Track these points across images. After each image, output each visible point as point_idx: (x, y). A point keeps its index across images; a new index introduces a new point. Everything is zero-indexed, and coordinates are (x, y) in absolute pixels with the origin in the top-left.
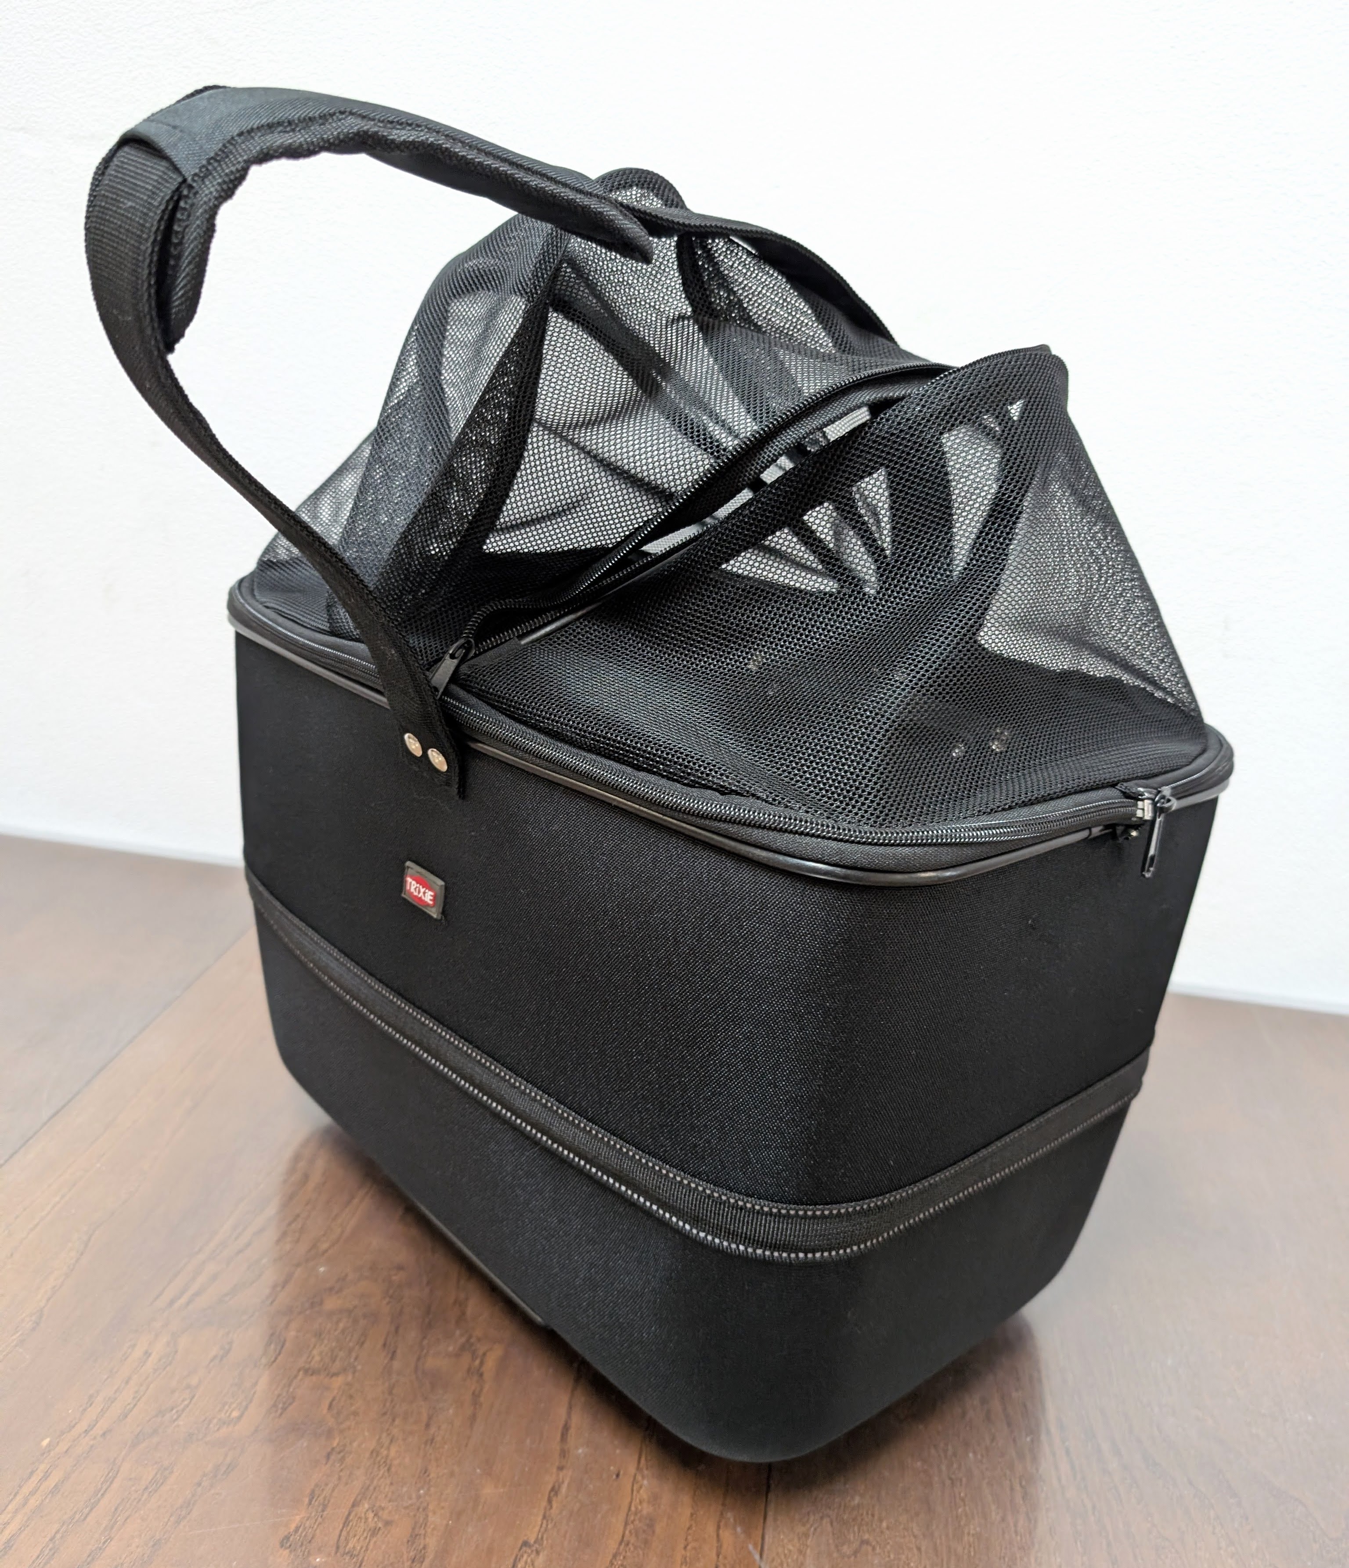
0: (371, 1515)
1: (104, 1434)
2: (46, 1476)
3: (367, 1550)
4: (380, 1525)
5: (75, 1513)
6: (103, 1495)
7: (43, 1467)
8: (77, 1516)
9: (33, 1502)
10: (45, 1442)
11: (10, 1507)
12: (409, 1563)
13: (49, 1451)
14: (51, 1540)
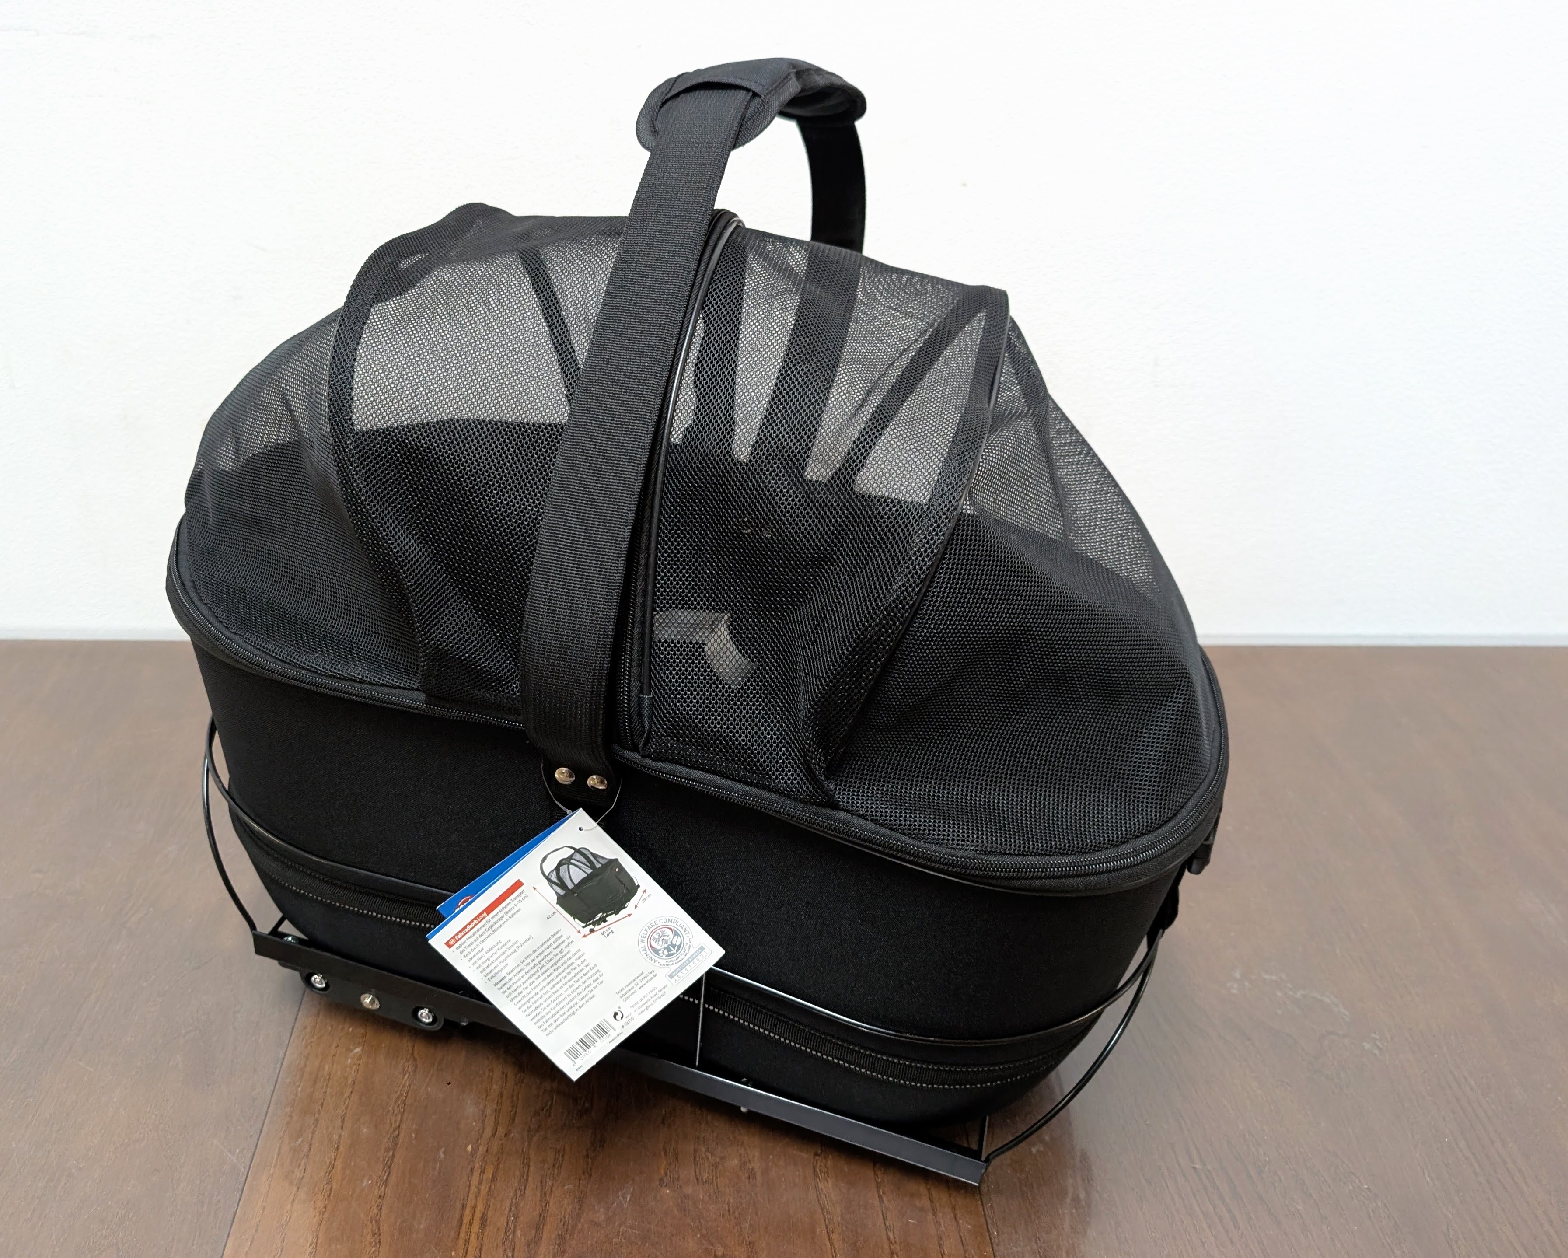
0: (709, 1155)
1: (506, 1135)
2: (483, 1172)
3: (717, 1178)
4: (718, 1160)
5: (516, 1191)
6: (527, 1176)
7: (477, 1165)
8: (519, 1193)
9: (484, 1189)
10: (469, 1148)
11: (471, 1196)
12: (747, 1181)
13: (476, 1153)
14: (510, 1210)
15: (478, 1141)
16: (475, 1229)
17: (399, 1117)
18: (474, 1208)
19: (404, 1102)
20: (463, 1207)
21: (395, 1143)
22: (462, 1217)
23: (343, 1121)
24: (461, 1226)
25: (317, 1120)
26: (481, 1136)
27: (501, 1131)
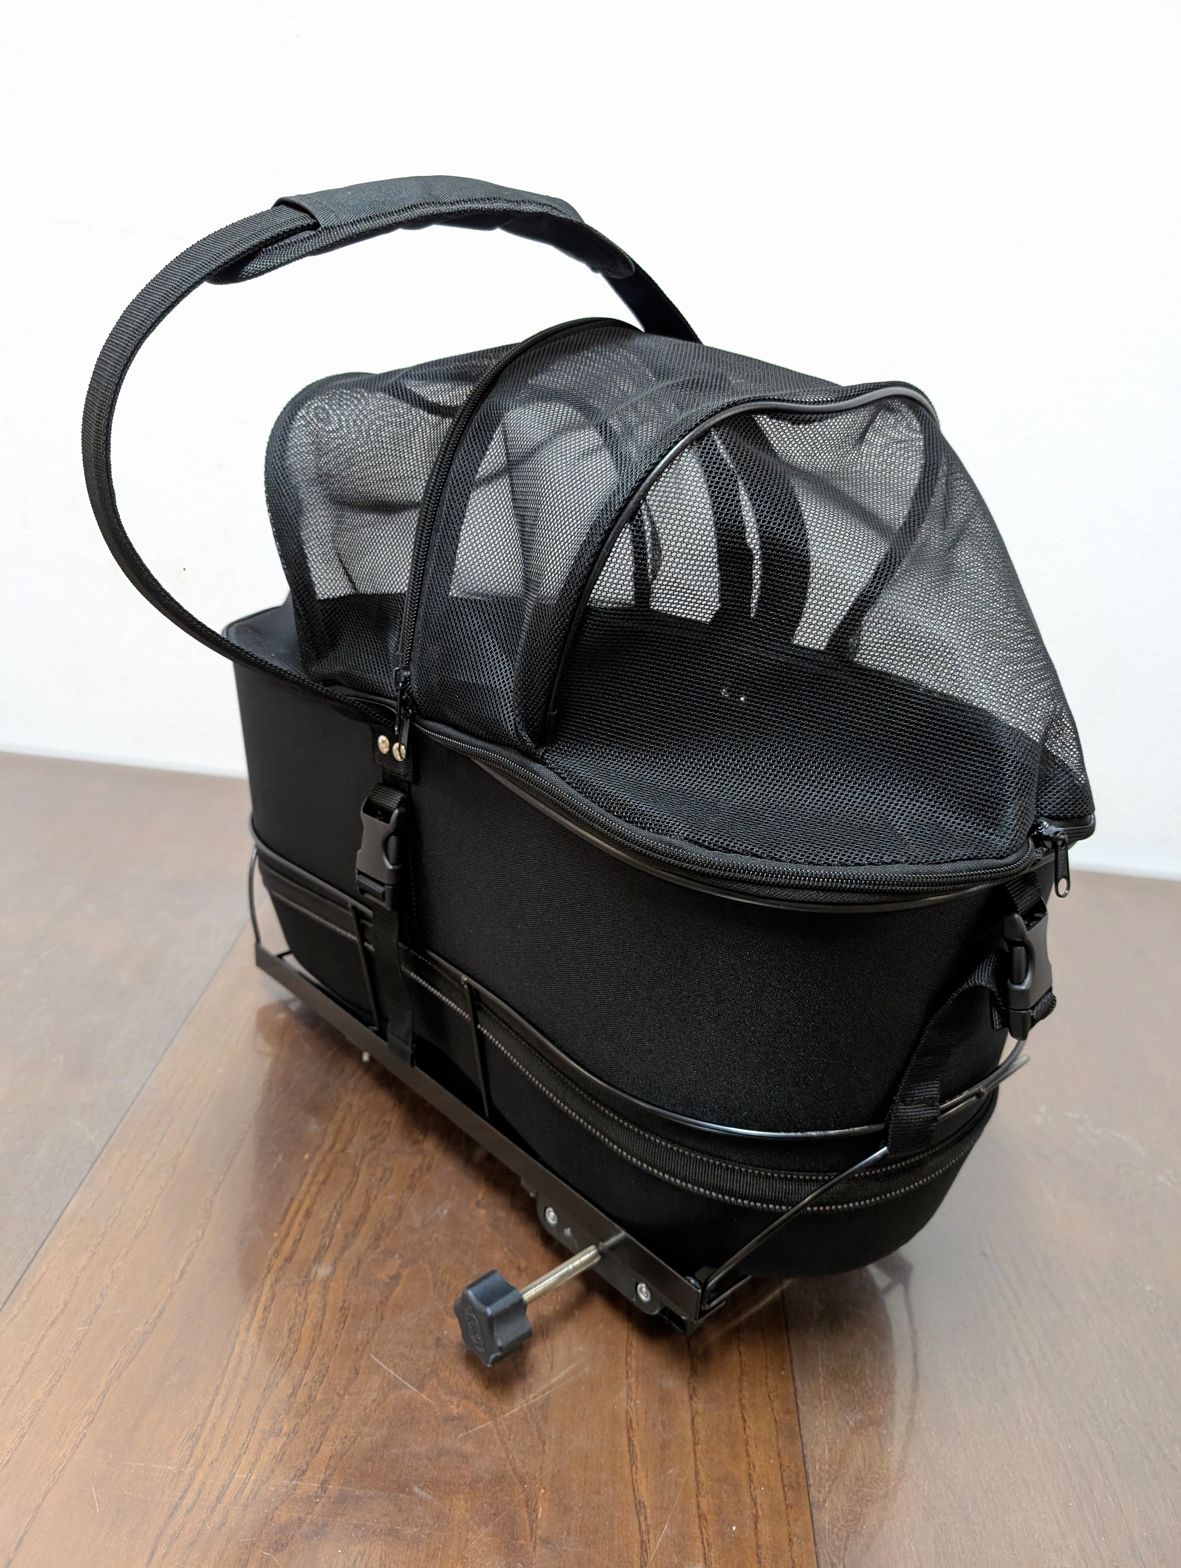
15: (315, 1151)
16: (300, 1218)
17: (247, 1125)
18: (301, 1203)
19: (254, 1114)
20: (292, 1200)
22: (288, 1208)
23: (197, 1122)
24: (286, 1214)
25: (173, 1119)
26: (319, 1147)
27: (338, 1147)
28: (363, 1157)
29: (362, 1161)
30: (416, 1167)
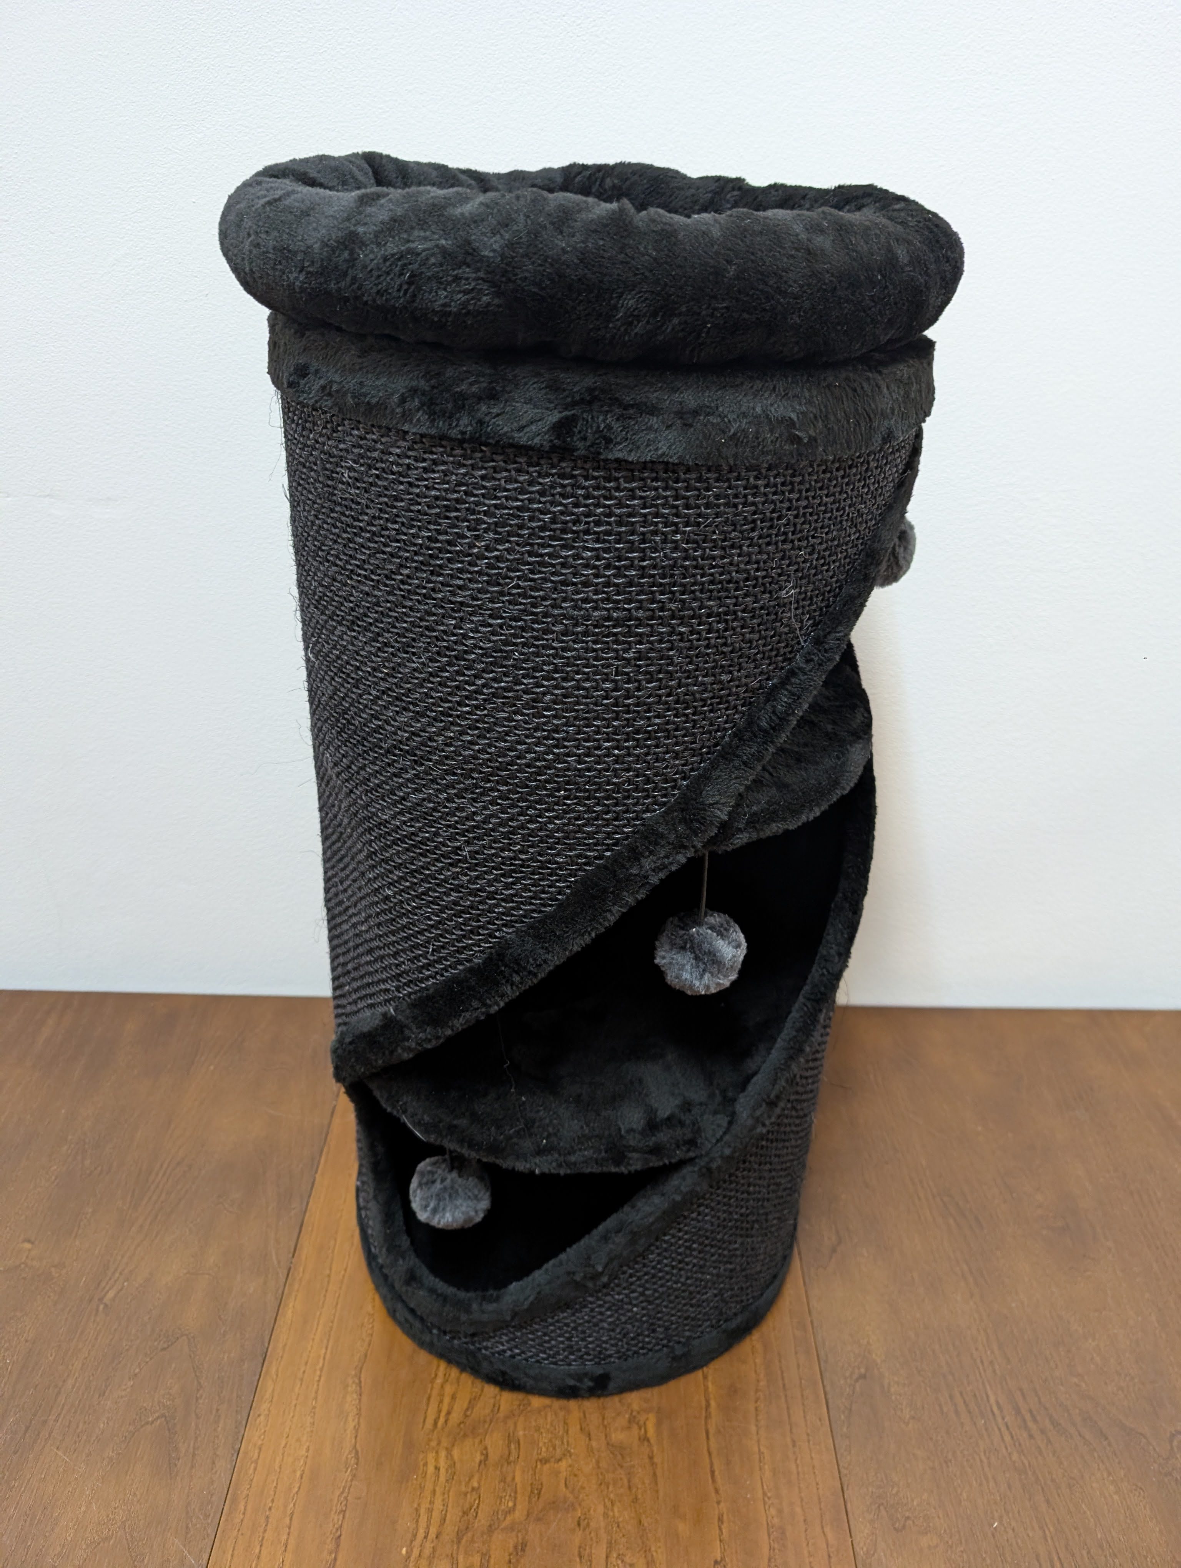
15: (411, 1542)
17: (341, 1516)
19: (346, 1498)
21: (338, 1545)
23: (291, 1519)
25: (267, 1517)
26: (415, 1536)
27: (433, 1531)
28: (459, 1542)
29: (458, 1548)
30: (511, 1550)
